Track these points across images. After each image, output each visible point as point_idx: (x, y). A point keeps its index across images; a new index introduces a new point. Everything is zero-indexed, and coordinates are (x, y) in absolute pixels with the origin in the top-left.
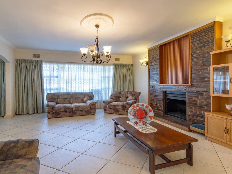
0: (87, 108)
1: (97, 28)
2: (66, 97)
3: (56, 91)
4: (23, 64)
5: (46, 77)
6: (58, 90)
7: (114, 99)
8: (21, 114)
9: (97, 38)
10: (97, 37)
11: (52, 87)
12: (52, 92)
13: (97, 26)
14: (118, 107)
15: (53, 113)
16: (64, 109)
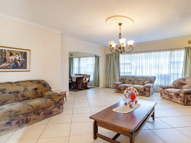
0: (140, 89)
1: (120, 26)
2: (131, 79)
3: (128, 75)
4: (110, 57)
5: (122, 64)
6: (131, 74)
7: (175, 86)
8: (108, 87)
9: (120, 34)
11: (126, 72)
12: (126, 75)
13: (120, 24)
14: (171, 94)
15: (117, 89)
16: (124, 87)
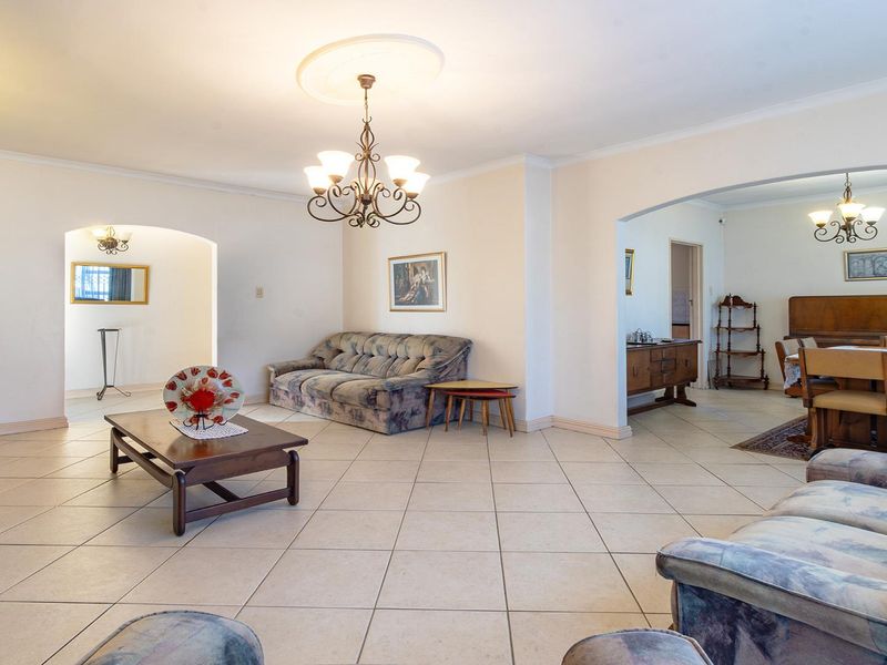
1: (366, 88)
9: (367, 128)
10: (367, 124)
13: (366, 81)
